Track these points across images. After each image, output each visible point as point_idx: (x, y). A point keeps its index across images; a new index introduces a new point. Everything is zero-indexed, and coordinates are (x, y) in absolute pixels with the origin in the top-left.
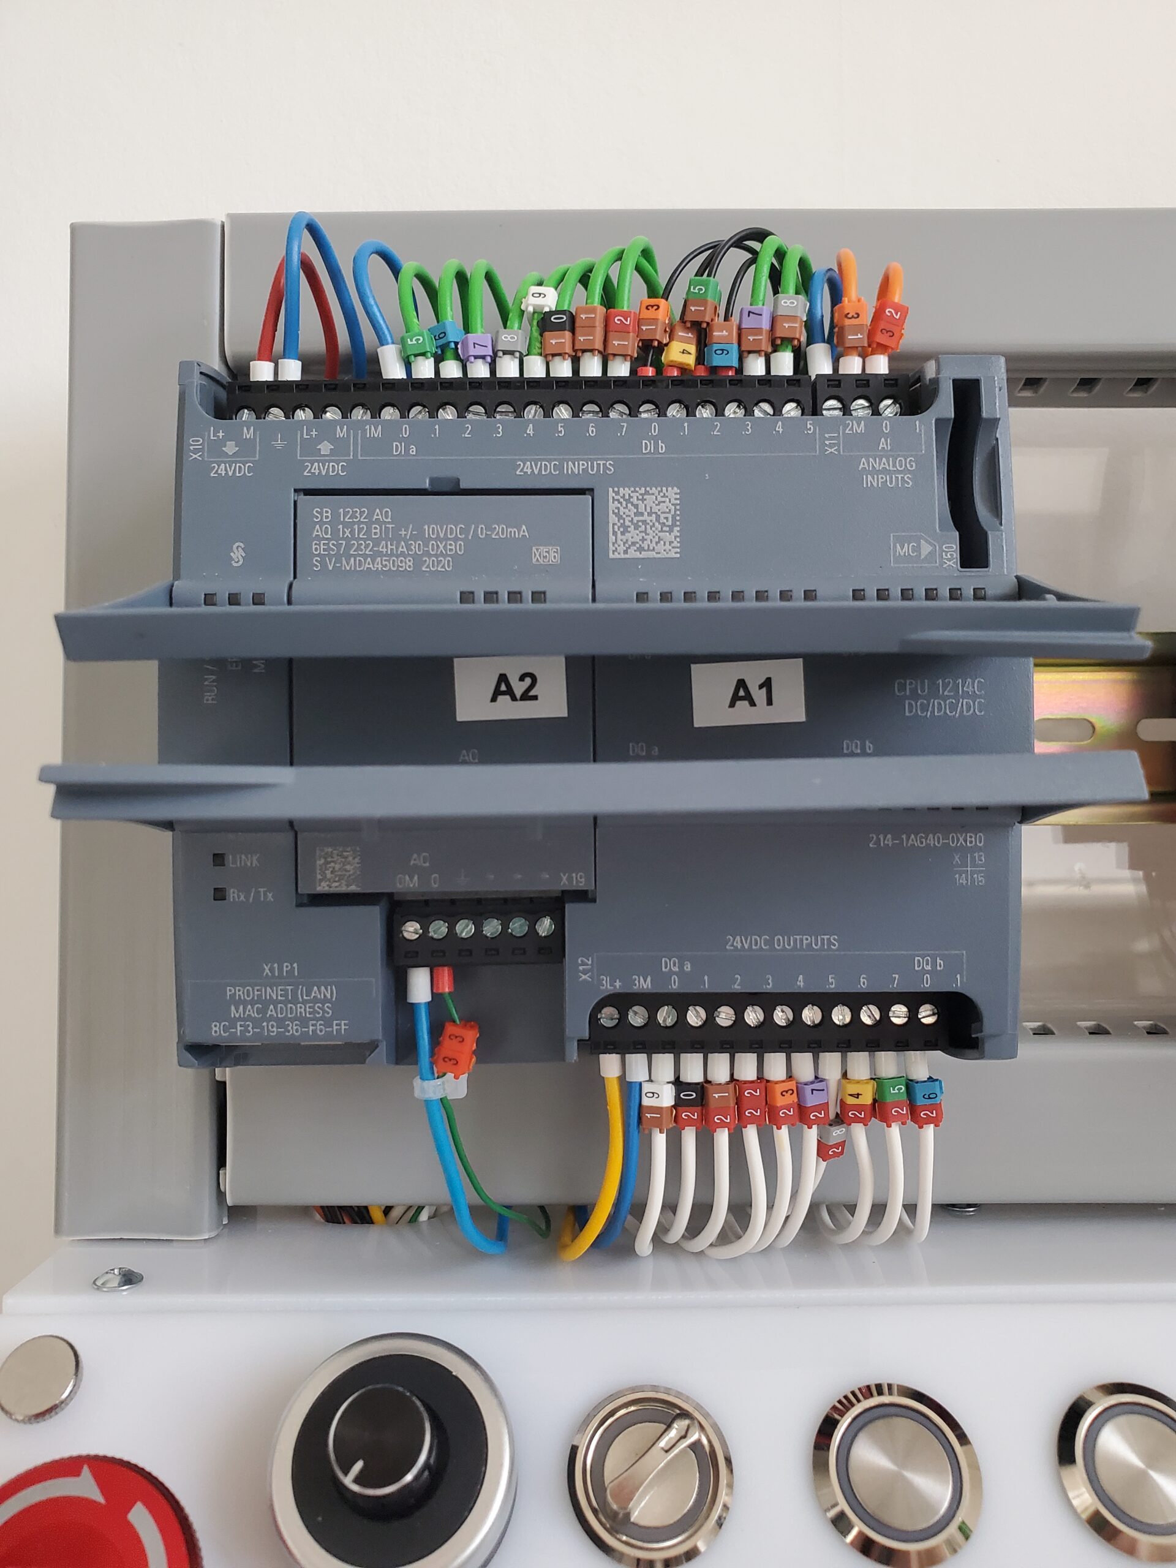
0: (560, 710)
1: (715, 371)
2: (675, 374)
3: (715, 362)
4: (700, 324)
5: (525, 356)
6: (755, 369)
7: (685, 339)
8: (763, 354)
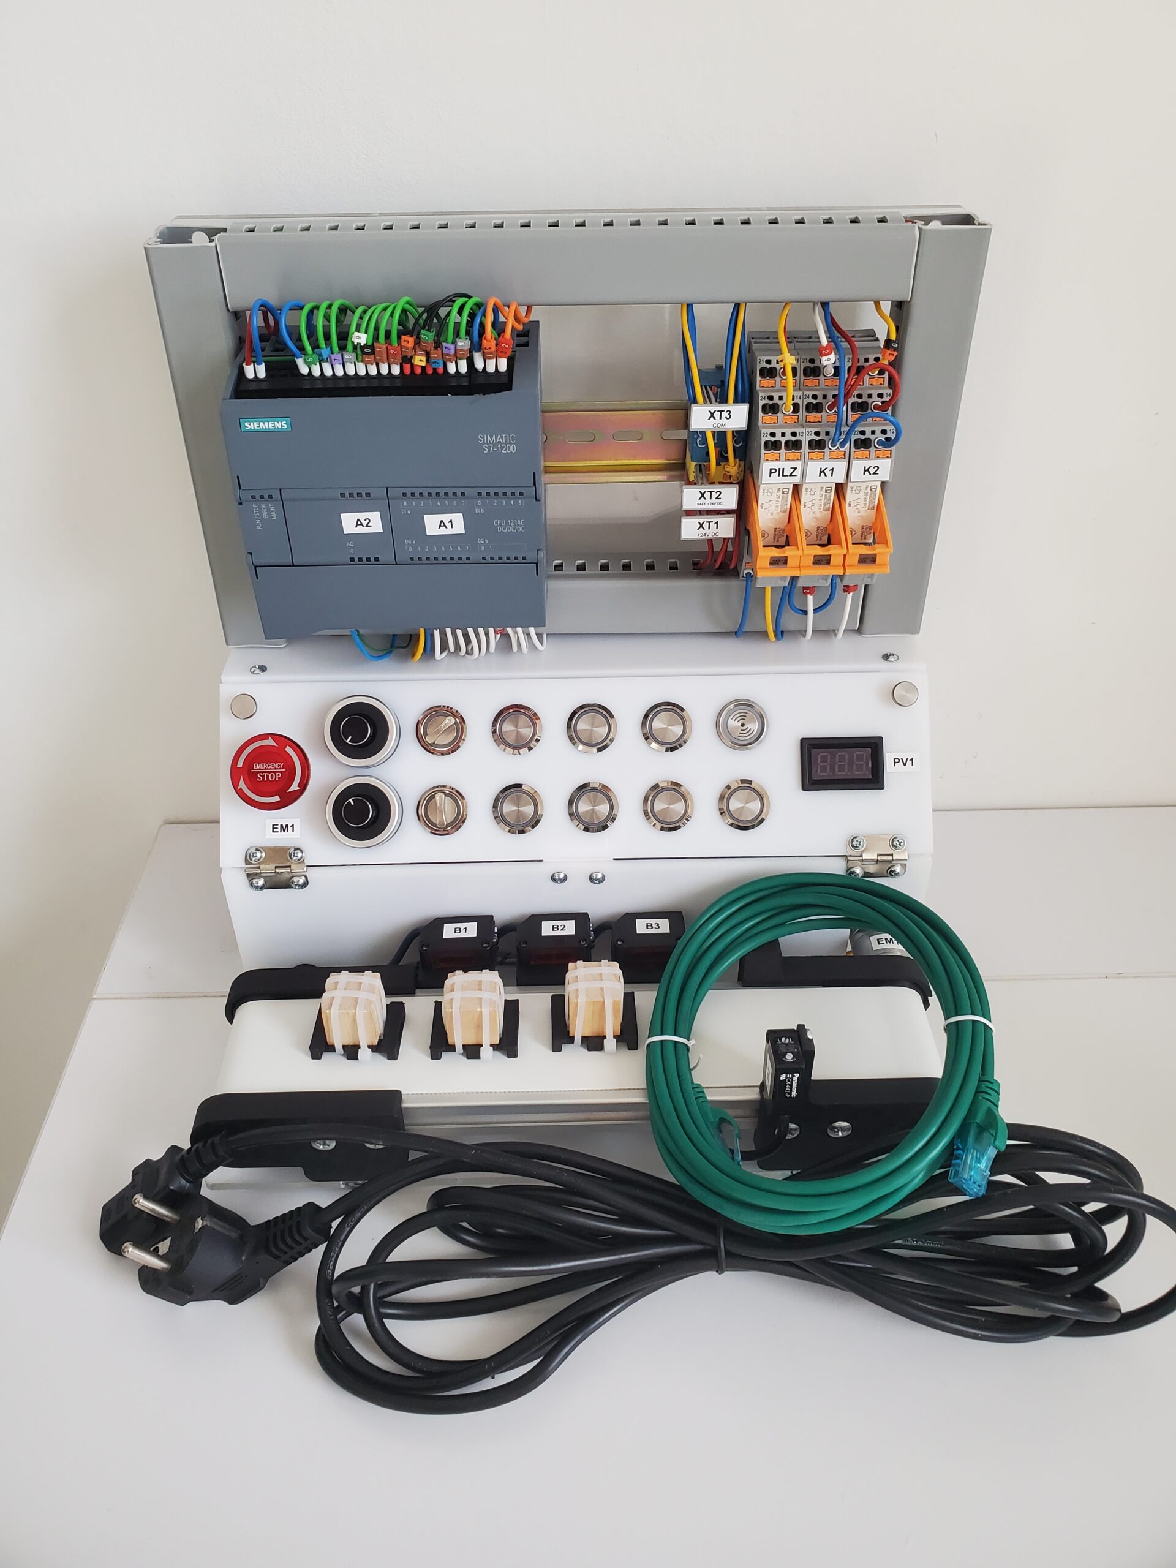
0: (379, 530)
1: (435, 370)
2: (418, 371)
3: (434, 366)
4: (426, 351)
5: (356, 362)
6: (452, 369)
7: (421, 355)
8: (454, 362)
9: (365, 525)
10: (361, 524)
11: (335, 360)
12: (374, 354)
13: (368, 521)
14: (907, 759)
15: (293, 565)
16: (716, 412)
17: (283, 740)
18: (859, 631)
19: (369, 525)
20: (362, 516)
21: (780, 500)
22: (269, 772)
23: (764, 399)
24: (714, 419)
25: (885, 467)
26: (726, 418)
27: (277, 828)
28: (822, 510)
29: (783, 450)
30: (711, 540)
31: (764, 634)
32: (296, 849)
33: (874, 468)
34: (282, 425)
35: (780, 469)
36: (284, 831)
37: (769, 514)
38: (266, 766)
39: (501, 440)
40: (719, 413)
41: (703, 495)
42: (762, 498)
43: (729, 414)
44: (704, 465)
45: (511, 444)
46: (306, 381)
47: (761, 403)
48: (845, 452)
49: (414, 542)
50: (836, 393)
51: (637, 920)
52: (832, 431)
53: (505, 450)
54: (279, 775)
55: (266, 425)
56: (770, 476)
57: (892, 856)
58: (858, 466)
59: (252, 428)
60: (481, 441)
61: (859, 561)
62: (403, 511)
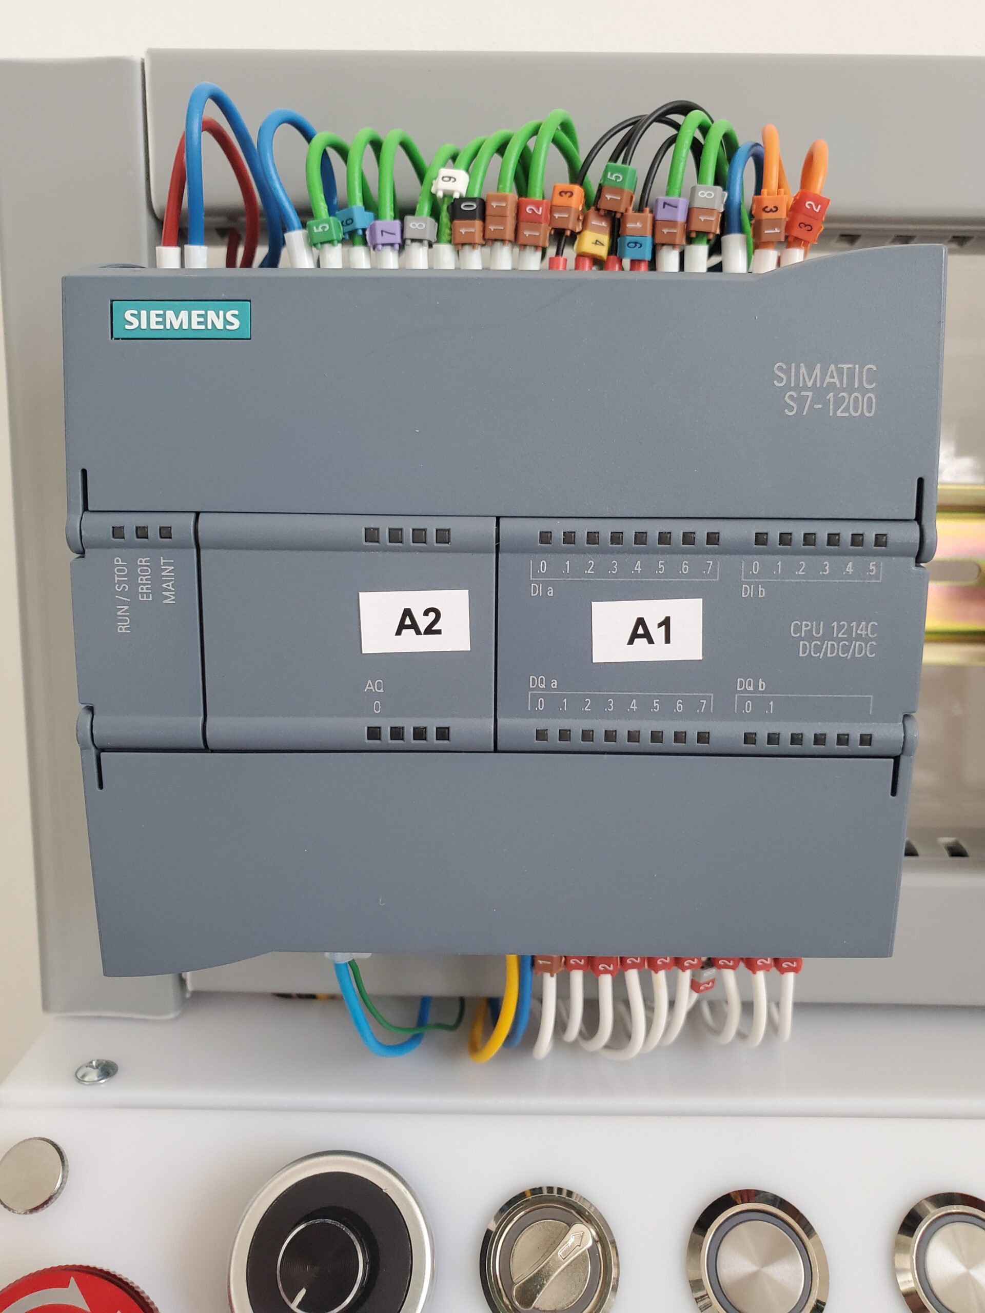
0: (463, 644)
1: (633, 263)
3: (630, 253)
4: (615, 213)
5: (436, 244)
7: (598, 230)
8: (678, 248)
9: (422, 629)
10: (414, 626)
11: (382, 231)
12: (483, 218)
13: (432, 615)
15: (206, 749)
17: (109, 1293)
19: (435, 628)
20: (418, 601)
34: (226, 321)
39: (836, 380)
45: (864, 391)
49: (556, 683)
53: (847, 409)
55: (181, 319)
59: (144, 326)
62: (536, 590)
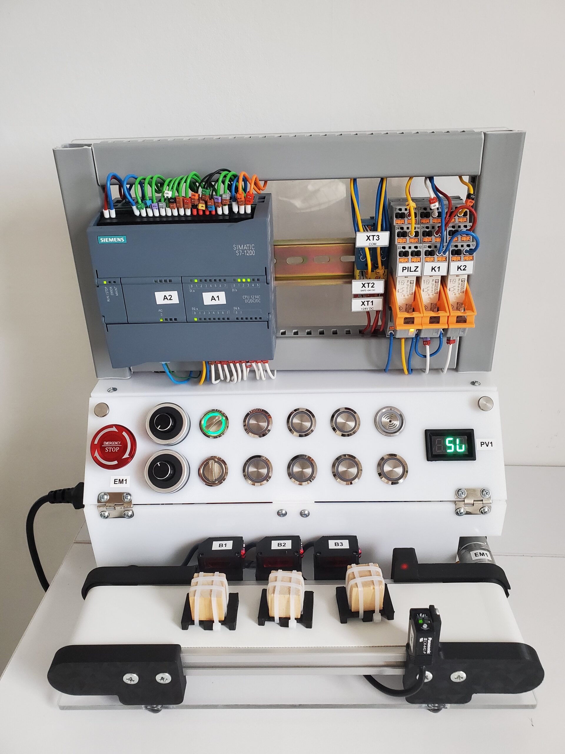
0: (177, 302)
1: (210, 212)
2: (201, 213)
3: (210, 209)
4: (205, 200)
5: (166, 208)
6: (220, 212)
7: (202, 203)
8: (221, 207)
9: (169, 299)
10: (167, 298)
11: (154, 206)
12: (176, 203)
13: (170, 296)
14: (489, 442)
15: (128, 323)
16: (371, 236)
17: (121, 428)
18: (456, 370)
19: (171, 299)
20: (167, 293)
21: (409, 287)
22: (112, 447)
23: (398, 229)
24: (370, 240)
25: (470, 266)
26: (377, 240)
27: (117, 481)
28: (433, 293)
29: (410, 257)
30: (369, 312)
31: (401, 371)
32: (127, 494)
33: (464, 266)
34: (121, 240)
35: (408, 267)
36: (121, 483)
37: (403, 296)
38: (111, 443)
39: (246, 248)
40: (372, 237)
41: (364, 285)
42: (398, 286)
43: (378, 237)
44: (364, 271)
45: (252, 250)
46: (138, 219)
47: (397, 231)
48: (446, 257)
49: (197, 309)
50: (440, 225)
51: (329, 540)
52: (438, 245)
53: (249, 254)
54: (118, 448)
55: (112, 240)
56: (403, 271)
57: (483, 501)
58: (454, 265)
59: (105, 241)
60: (235, 248)
61: (456, 322)
62: (191, 291)
